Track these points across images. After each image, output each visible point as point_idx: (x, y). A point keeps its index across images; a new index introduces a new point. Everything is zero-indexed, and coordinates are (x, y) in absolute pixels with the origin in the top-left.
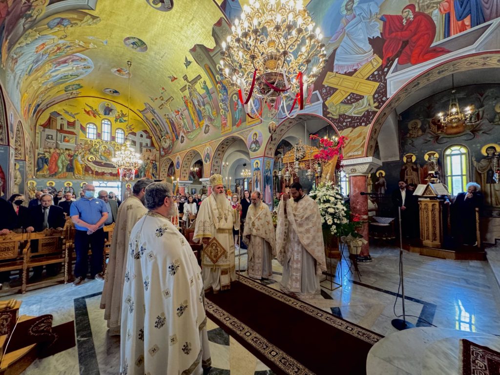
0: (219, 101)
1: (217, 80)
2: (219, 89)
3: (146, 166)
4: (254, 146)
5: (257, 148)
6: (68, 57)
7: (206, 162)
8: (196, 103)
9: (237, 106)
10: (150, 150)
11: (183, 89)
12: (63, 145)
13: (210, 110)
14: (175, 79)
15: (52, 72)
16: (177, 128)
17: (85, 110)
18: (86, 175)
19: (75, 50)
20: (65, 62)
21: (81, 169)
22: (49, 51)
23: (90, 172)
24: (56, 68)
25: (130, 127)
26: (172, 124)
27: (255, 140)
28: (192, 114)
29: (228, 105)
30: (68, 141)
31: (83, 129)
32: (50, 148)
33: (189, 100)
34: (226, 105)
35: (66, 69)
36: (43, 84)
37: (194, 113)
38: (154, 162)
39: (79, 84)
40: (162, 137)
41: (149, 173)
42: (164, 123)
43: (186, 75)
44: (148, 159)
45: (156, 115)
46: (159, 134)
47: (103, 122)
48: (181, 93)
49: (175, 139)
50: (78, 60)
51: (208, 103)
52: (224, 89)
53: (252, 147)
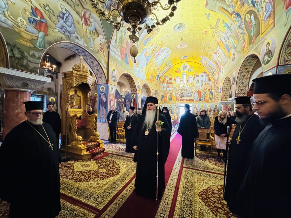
0: (236, 29)
1: (231, 12)
2: (234, 19)
3: (205, 93)
4: (266, 57)
5: (269, 59)
6: (159, 52)
7: (233, 84)
8: (223, 40)
9: (251, 24)
10: (208, 83)
11: (213, 36)
12: (168, 89)
13: (233, 40)
14: (206, 32)
15: (156, 61)
16: (219, 64)
17: (176, 71)
18: (177, 101)
19: (159, 47)
20: (159, 54)
21: (174, 99)
22: (150, 53)
23: (178, 100)
24: (157, 58)
25: (195, 73)
26: (216, 62)
27: (267, 51)
28: (224, 50)
29: (244, 28)
30: (170, 87)
31: (175, 80)
32: (164, 91)
33: (219, 41)
34: (242, 29)
35: (161, 57)
36: (155, 66)
37: (224, 49)
38: (210, 90)
39: (170, 61)
40: (214, 73)
41: (207, 98)
42: (212, 63)
43: (211, 25)
44: (207, 89)
45: (207, 61)
46: (212, 72)
47: (183, 74)
48: (213, 39)
49: (220, 72)
50: (163, 51)
51: (231, 36)
52: (238, 16)
53: (265, 59)
